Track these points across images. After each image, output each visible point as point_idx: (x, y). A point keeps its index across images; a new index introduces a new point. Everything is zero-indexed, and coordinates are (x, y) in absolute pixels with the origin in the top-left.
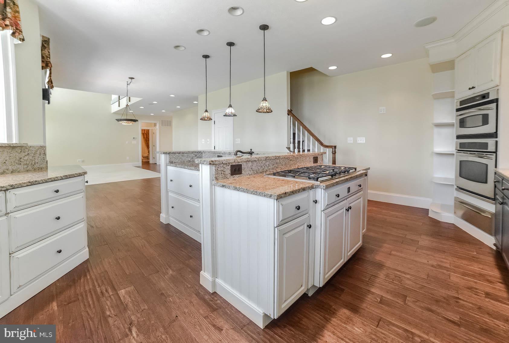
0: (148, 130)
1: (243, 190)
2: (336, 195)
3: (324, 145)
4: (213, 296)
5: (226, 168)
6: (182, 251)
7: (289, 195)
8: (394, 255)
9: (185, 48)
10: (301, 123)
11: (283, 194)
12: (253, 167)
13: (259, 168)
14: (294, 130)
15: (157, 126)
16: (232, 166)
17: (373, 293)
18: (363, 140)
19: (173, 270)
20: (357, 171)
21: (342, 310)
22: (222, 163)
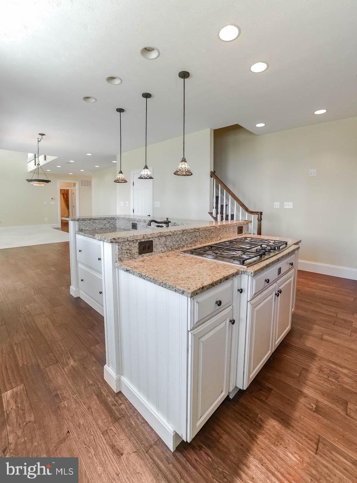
0: (68, 190)
1: (149, 279)
2: (266, 281)
3: (249, 211)
4: (117, 398)
5: (133, 246)
6: (90, 333)
7: (208, 289)
8: (326, 340)
9: (96, 100)
10: (225, 187)
11: (199, 289)
12: (167, 243)
13: (175, 243)
14: (217, 193)
15: (77, 185)
16: (141, 244)
17: (306, 396)
18: (291, 206)
19: (75, 361)
20: (288, 246)
21: (270, 422)
22: (126, 240)
